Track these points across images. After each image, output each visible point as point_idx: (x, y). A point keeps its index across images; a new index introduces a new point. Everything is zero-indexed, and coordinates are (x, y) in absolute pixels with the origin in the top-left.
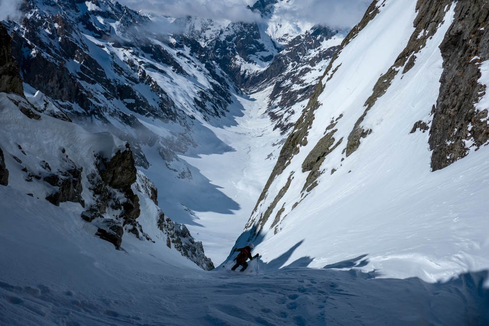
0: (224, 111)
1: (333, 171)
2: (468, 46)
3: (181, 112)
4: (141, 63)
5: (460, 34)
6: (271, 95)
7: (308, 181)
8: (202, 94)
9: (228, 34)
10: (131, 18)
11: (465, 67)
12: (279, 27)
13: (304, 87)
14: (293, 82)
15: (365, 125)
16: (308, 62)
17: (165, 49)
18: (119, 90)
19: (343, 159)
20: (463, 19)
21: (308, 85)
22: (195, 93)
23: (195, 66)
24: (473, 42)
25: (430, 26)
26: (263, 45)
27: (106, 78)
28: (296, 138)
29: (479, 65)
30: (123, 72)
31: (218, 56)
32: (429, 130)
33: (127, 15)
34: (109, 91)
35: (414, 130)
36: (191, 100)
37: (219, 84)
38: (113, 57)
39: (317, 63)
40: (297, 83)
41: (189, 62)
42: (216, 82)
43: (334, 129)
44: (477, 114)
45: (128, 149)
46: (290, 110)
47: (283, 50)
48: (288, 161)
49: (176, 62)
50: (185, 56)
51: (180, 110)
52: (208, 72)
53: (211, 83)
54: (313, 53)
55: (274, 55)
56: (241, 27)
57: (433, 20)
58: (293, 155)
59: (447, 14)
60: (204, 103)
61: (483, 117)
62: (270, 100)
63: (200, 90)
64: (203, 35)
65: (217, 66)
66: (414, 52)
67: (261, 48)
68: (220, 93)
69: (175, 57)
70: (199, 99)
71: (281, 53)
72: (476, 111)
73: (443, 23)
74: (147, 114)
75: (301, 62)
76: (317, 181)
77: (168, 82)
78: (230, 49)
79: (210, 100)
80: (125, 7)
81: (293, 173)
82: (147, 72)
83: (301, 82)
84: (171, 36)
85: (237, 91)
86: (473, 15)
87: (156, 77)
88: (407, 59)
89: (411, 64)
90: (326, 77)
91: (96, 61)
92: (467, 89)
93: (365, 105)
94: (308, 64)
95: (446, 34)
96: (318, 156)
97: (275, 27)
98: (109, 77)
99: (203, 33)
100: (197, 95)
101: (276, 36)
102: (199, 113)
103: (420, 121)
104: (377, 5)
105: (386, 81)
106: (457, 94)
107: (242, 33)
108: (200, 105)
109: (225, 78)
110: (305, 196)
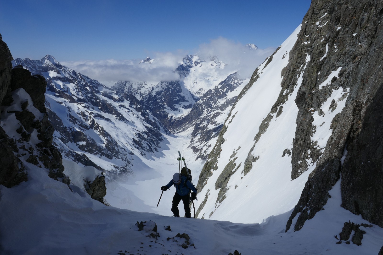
0: (157, 147)
1: (236, 187)
2: (308, 102)
3: (123, 150)
4: (91, 114)
5: (304, 93)
6: (192, 133)
7: (220, 196)
8: (139, 135)
9: (158, 90)
10: (84, 81)
11: (306, 115)
12: (195, 84)
13: (217, 126)
14: (208, 123)
15: (255, 154)
16: (218, 108)
17: (109, 103)
18: (73, 135)
19: (242, 178)
20: (305, 84)
21: (220, 125)
22: (133, 135)
23: (133, 115)
24: (310, 99)
25: (289, 87)
26: (184, 97)
27: (63, 126)
28: (210, 165)
29: (313, 114)
30: (77, 121)
31: (151, 106)
32: (292, 154)
33: (81, 79)
34: (65, 137)
35: (284, 155)
36: (130, 140)
37: (152, 127)
38: (69, 111)
39: (225, 108)
40: (212, 124)
41: (128, 112)
42: (149, 126)
43: (235, 157)
44: (312, 143)
45: (102, 175)
46: (208, 144)
47: (199, 100)
48: (205, 182)
49: (118, 112)
50: (125, 108)
51: (122, 148)
52: (143, 118)
53: (146, 127)
54: (221, 102)
55: (193, 104)
56: (167, 85)
57: (291, 83)
58: (208, 177)
59: (299, 79)
60: (141, 142)
61: (315, 145)
62: (192, 137)
63: (138, 132)
64: (139, 91)
65: (150, 114)
66: (282, 103)
67: (183, 99)
68: (153, 133)
69: (118, 108)
70: (137, 139)
71: (198, 102)
72: (312, 141)
73: (297, 85)
74: (95, 153)
75: (213, 108)
76: (225, 195)
77: (112, 127)
78: (160, 101)
79: (145, 139)
80: (80, 74)
81: (209, 190)
82: (96, 120)
83: (214, 123)
84: (114, 93)
85: (166, 132)
86: (308, 83)
87: (102, 123)
88: (278, 108)
89: (280, 112)
90: (228, 121)
91: (55, 114)
92: (307, 128)
93: (255, 140)
94: (219, 109)
95: (298, 93)
96: (226, 177)
97: (192, 84)
98: (65, 125)
99: (139, 90)
100: (135, 136)
101: (193, 91)
102: (137, 150)
103: (287, 149)
104: (258, 72)
105: (266, 123)
106: (303, 132)
107: (168, 89)
108: (137, 144)
109: (157, 123)
110: (218, 207)
